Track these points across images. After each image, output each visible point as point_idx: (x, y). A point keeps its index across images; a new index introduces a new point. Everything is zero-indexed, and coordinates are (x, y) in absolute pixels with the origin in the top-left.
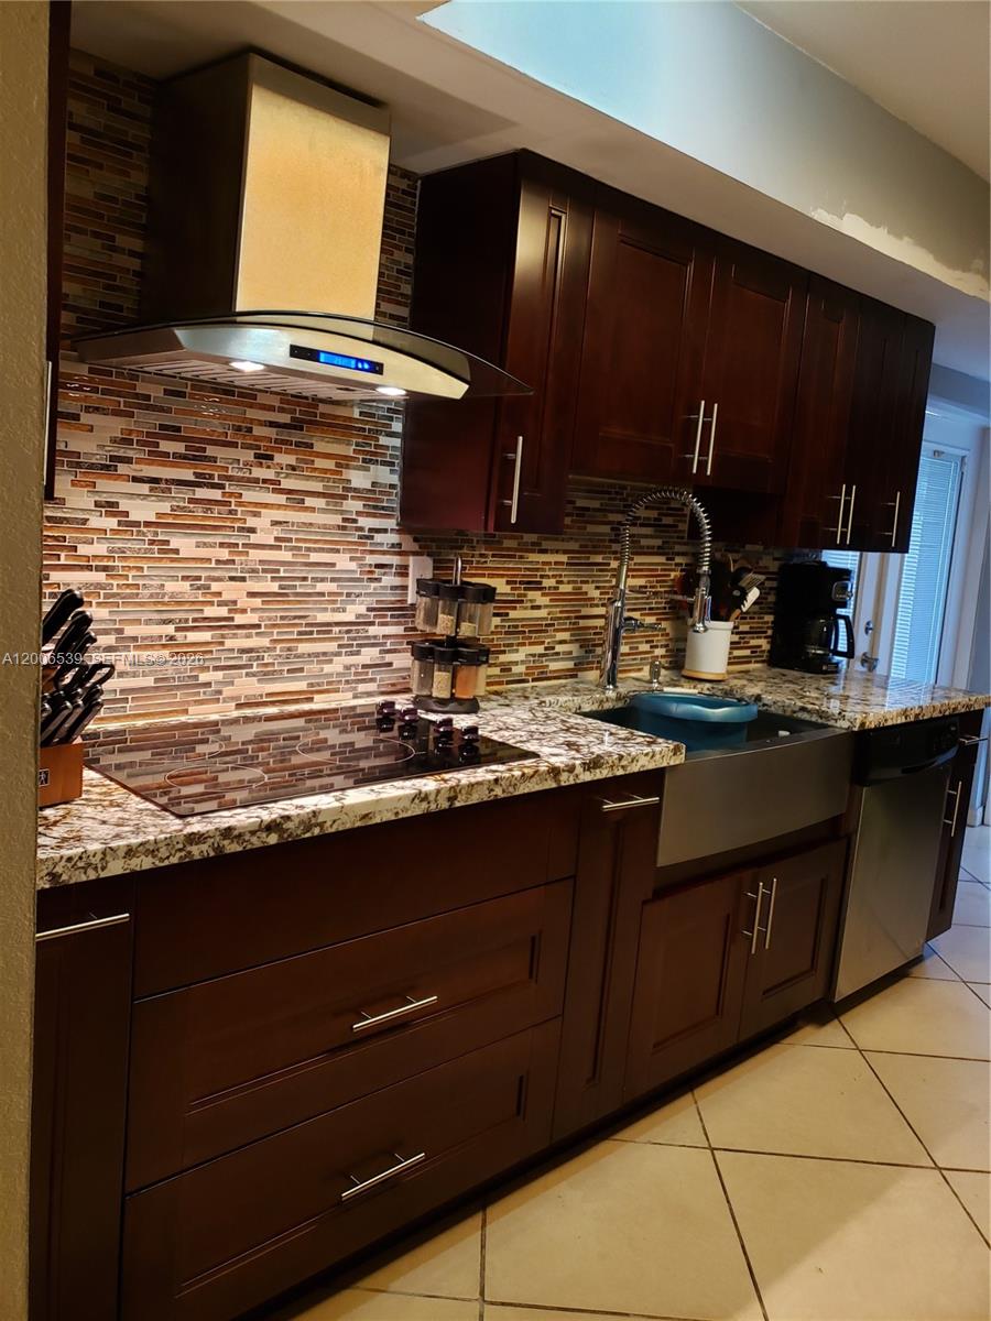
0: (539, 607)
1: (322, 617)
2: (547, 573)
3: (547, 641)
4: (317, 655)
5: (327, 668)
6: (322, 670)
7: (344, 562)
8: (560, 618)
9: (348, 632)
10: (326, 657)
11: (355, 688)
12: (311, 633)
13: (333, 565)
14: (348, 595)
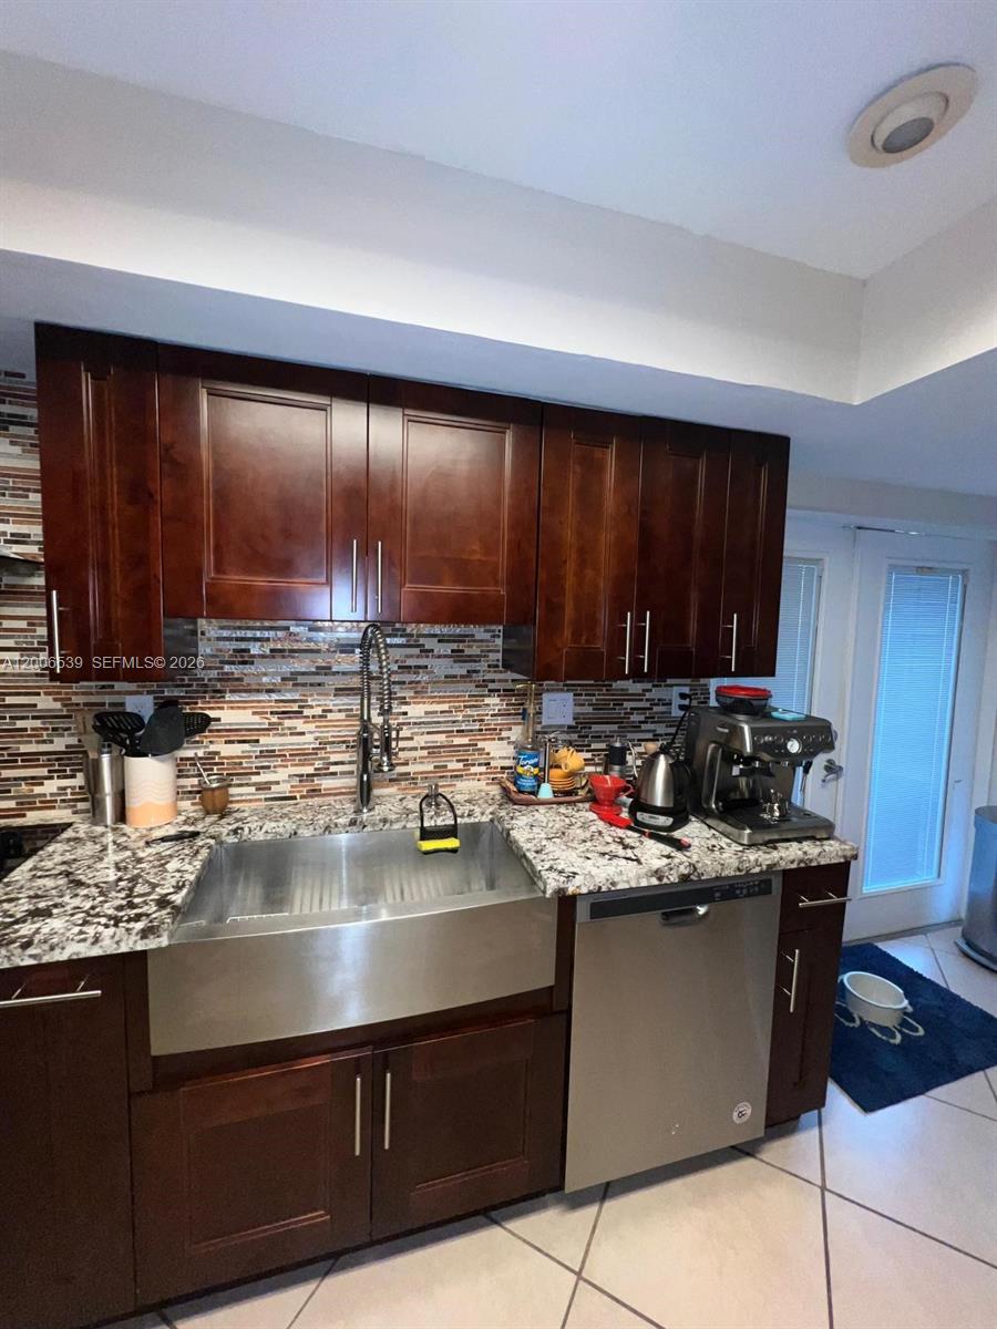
0: (303, 734)
1: (24, 749)
2: (310, 703)
3: (317, 763)
4: (24, 779)
5: (37, 790)
6: (32, 791)
7: (45, 703)
8: (333, 743)
9: (57, 760)
10: (37, 780)
11: (75, 806)
12: (16, 761)
13: (35, 705)
14: (53, 729)
